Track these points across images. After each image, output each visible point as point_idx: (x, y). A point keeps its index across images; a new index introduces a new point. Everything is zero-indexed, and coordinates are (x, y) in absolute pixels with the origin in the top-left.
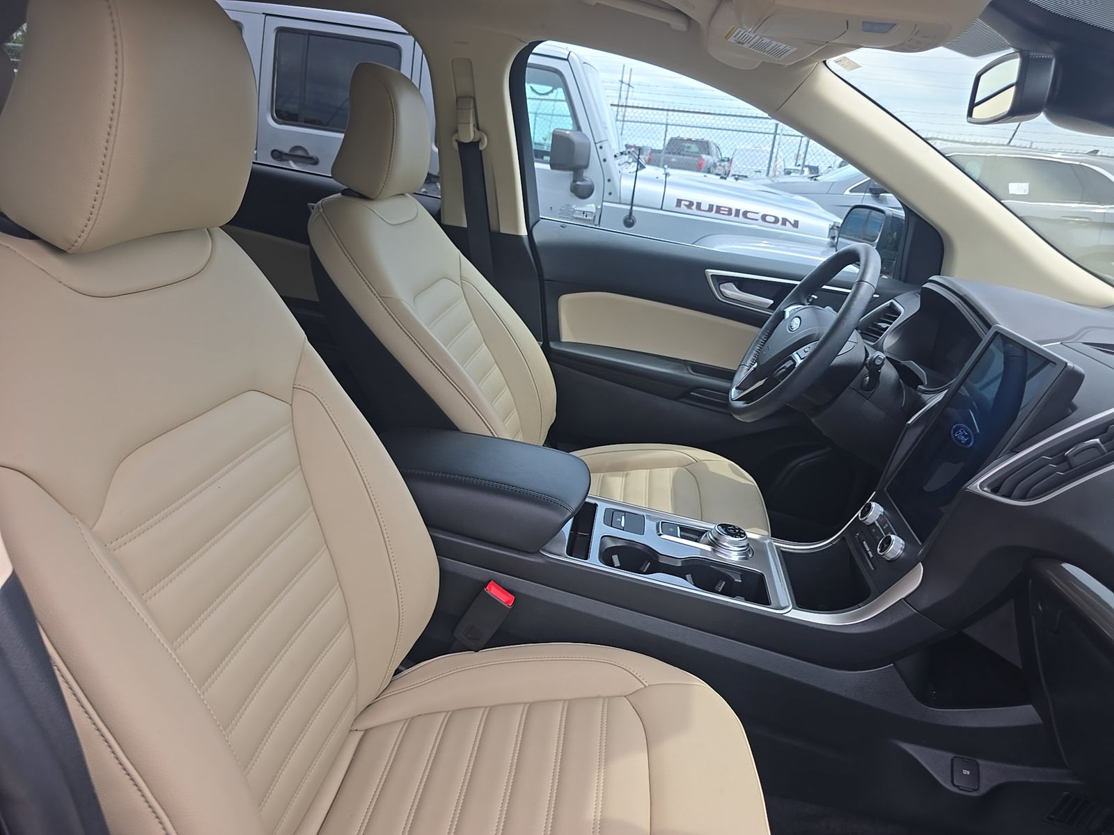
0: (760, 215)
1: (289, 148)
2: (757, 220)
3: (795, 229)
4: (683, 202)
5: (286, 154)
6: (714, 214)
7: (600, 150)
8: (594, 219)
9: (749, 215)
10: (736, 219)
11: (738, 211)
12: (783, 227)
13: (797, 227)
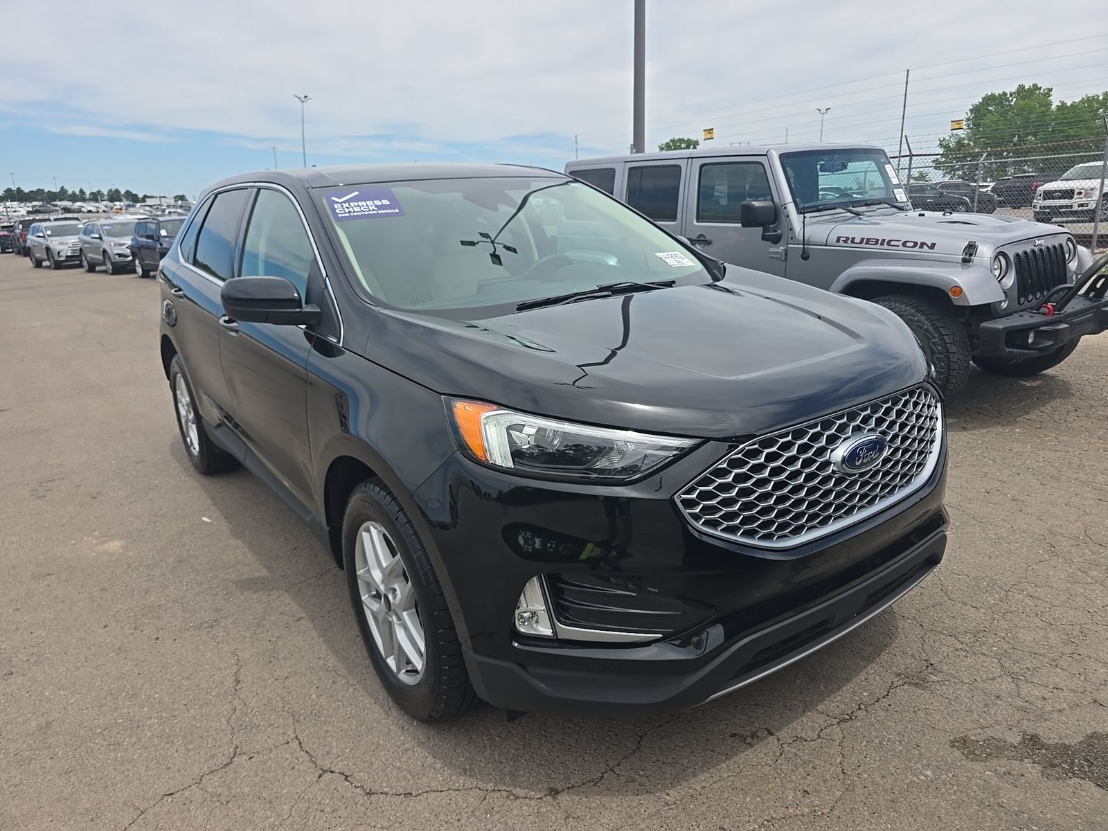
0: (901, 242)
2: (898, 246)
3: (931, 250)
4: (842, 239)
6: (863, 245)
7: (785, 210)
8: (781, 257)
9: (892, 243)
10: (882, 247)
11: (883, 241)
12: (921, 250)
13: (933, 249)
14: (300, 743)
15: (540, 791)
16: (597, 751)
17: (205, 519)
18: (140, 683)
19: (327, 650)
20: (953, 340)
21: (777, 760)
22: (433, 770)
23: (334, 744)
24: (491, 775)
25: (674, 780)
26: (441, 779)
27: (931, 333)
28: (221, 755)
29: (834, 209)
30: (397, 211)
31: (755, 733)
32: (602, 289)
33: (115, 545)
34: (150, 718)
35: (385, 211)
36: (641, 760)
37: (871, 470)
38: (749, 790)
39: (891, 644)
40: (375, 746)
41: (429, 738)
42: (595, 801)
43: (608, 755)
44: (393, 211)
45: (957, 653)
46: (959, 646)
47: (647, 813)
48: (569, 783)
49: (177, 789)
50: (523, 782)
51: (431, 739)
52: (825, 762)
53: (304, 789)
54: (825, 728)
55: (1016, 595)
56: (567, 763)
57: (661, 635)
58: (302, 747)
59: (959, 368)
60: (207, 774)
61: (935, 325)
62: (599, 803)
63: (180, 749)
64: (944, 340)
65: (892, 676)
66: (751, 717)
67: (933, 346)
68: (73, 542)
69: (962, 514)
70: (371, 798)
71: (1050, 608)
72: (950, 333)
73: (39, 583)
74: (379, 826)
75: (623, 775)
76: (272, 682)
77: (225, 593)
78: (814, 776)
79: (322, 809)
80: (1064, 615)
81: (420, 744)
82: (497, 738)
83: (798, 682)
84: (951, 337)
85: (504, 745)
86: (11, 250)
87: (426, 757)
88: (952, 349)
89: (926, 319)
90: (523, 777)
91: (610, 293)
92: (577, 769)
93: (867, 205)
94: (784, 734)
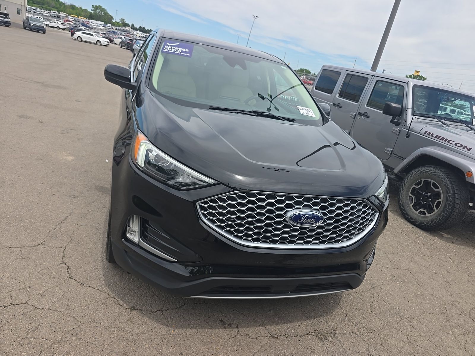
0: (455, 143)
1: (337, 103)
2: (453, 144)
3: (468, 151)
4: (427, 133)
5: (336, 105)
6: (436, 139)
7: (406, 111)
8: (397, 133)
9: (450, 142)
10: (445, 142)
11: (447, 139)
12: (463, 149)
13: (469, 151)
14: (65, 250)
15: (129, 306)
16: (163, 301)
17: (107, 161)
18: (35, 207)
19: (103, 222)
20: (460, 198)
21: (229, 339)
22: (99, 280)
23: (75, 255)
24: (117, 291)
25: (182, 326)
26: (98, 284)
27: (449, 190)
28: (37, 242)
29: (434, 118)
30: (189, 55)
31: (231, 324)
32: (254, 112)
33: (70, 158)
34: (27, 220)
35: (184, 54)
36: (176, 312)
37: (309, 228)
38: (207, 344)
39: (325, 316)
40: (87, 262)
41: (108, 268)
42: (144, 319)
43: (166, 305)
44: (187, 55)
45: (352, 334)
46: (356, 331)
47: (159, 333)
48: (141, 308)
49: (13, 247)
50: (126, 299)
51: (109, 269)
52: (249, 349)
53: (51, 265)
54: (262, 336)
55: (405, 322)
56: (148, 300)
57: (176, 261)
58: (64, 251)
59: (458, 212)
60: (27, 246)
61: (453, 187)
62: (145, 320)
63: (26, 234)
64: (455, 196)
65: (312, 330)
66: (235, 317)
67: (448, 197)
68: (59, 152)
69: (413, 278)
70: (69, 280)
71: (417, 335)
72: (460, 194)
73: (36, 161)
74: (63, 290)
75: (164, 315)
76: (76, 225)
77: (90, 188)
78: (238, 352)
79: (51, 275)
80: (422, 341)
81: (103, 269)
82: (132, 279)
83: (268, 313)
84: (460, 196)
85: (132, 283)
86: (130, 49)
87: (101, 274)
88: (457, 201)
89: (450, 183)
90: (127, 297)
91: (256, 115)
92: (149, 304)
93: (453, 121)
94: (242, 331)
